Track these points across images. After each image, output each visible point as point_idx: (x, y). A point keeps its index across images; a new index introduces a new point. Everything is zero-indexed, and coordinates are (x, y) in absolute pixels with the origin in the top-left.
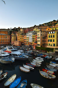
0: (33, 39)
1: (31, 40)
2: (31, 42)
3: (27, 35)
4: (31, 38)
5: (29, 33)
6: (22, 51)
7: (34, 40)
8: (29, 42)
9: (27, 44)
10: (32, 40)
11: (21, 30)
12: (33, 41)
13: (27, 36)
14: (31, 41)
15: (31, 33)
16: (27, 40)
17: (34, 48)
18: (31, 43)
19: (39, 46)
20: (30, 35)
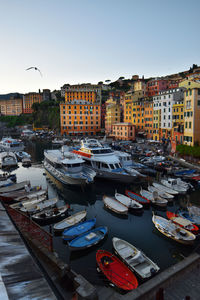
0: (175, 117)
1: (167, 121)
2: (169, 129)
3: (155, 102)
4: (170, 114)
5: (162, 97)
6: (125, 155)
7: (178, 121)
8: (162, 127)
9: (154, 135)
10: (170, 121)
11: (138, 87)
12: (175, 124)
13: (156, 109)
14: (167, 125)
15: (167, 96)
16: (155, 122)
17: (173, 150)
18: (169, 132)
19: (189, 143)
20: (165, 104)
